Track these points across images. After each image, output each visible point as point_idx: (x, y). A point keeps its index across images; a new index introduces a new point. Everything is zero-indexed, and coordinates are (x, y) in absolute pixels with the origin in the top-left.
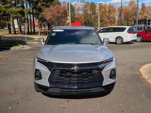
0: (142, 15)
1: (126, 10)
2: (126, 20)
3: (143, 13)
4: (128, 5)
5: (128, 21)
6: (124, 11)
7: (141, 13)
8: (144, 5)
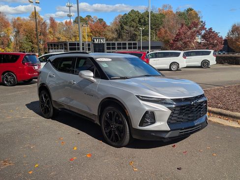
0: (52, 36)
1: (26, 25)
2: (30, 42)
3: (54, 33)
4: (29, 19)
5: (33, 43)
6: (23, 27)
7: (50, 32)
8: (54, 20)
